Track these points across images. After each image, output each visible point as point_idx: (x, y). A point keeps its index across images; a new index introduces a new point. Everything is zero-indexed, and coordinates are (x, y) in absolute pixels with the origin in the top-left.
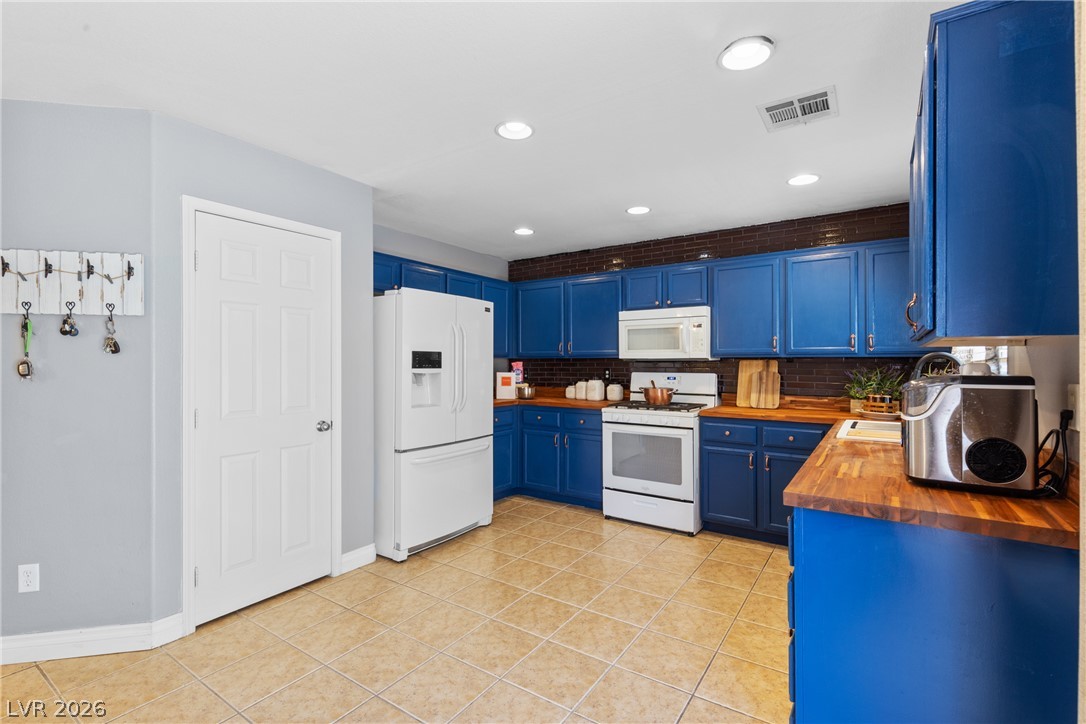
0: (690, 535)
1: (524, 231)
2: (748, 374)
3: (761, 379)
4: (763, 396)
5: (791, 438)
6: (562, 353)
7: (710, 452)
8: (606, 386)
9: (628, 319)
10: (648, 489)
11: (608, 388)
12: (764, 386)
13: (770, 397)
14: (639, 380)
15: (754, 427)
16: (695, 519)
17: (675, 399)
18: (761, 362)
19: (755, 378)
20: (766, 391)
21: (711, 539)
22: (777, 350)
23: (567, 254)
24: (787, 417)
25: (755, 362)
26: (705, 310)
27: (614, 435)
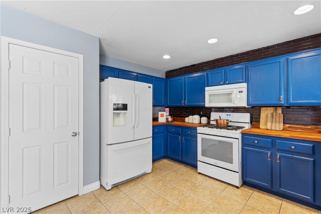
0: (237, 187)
1: (167, 57)
2: (266, 114)
3: (272, 116)
4: (274, 124)
5: (293, 147)
6: (183, 105)
7: (247, 150)
8: (200, 118)
9: (209, 90)
10: (216, 164)
11: (201, 118)
12: (274, 120)
13: (278, 125)
14: (214, 116)
15: (270, 140)
16: (239, 180)
17: (230, 124)
18: (272, 108)
19: (269, 115)
20: (276, 122)
21: (247, 191)
22: (283, 102)
23: (186, 67)
24: (290, 136)
25: (269, 108)
26: (245, 85)
27: (202, 139)
